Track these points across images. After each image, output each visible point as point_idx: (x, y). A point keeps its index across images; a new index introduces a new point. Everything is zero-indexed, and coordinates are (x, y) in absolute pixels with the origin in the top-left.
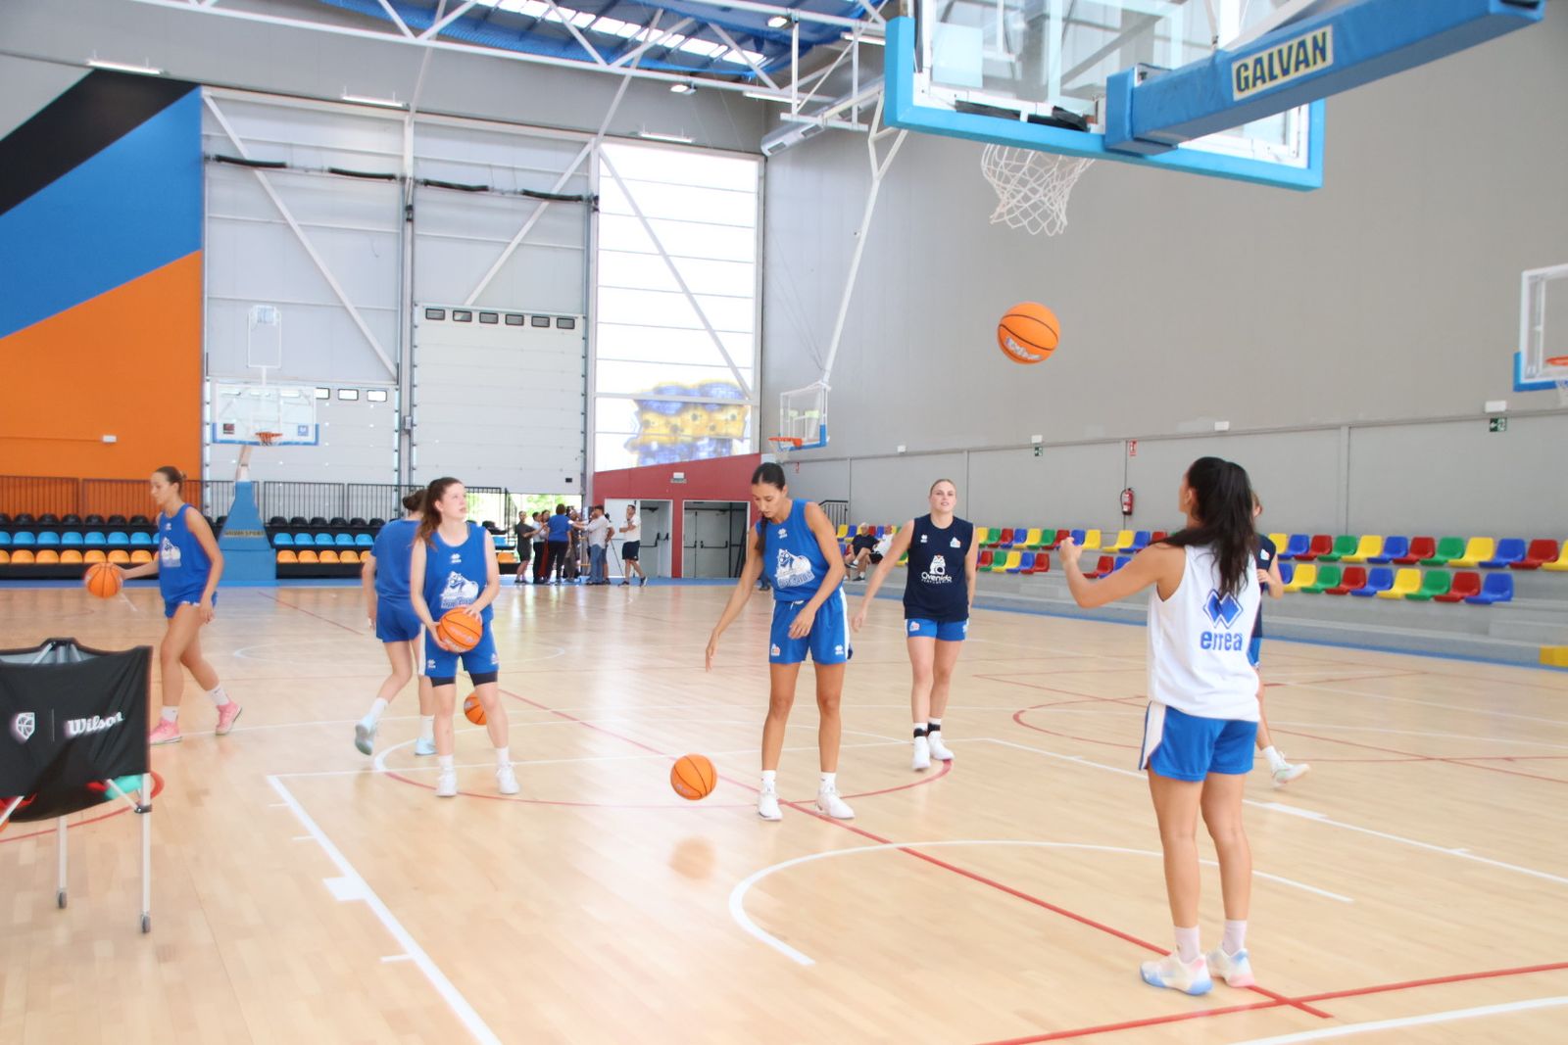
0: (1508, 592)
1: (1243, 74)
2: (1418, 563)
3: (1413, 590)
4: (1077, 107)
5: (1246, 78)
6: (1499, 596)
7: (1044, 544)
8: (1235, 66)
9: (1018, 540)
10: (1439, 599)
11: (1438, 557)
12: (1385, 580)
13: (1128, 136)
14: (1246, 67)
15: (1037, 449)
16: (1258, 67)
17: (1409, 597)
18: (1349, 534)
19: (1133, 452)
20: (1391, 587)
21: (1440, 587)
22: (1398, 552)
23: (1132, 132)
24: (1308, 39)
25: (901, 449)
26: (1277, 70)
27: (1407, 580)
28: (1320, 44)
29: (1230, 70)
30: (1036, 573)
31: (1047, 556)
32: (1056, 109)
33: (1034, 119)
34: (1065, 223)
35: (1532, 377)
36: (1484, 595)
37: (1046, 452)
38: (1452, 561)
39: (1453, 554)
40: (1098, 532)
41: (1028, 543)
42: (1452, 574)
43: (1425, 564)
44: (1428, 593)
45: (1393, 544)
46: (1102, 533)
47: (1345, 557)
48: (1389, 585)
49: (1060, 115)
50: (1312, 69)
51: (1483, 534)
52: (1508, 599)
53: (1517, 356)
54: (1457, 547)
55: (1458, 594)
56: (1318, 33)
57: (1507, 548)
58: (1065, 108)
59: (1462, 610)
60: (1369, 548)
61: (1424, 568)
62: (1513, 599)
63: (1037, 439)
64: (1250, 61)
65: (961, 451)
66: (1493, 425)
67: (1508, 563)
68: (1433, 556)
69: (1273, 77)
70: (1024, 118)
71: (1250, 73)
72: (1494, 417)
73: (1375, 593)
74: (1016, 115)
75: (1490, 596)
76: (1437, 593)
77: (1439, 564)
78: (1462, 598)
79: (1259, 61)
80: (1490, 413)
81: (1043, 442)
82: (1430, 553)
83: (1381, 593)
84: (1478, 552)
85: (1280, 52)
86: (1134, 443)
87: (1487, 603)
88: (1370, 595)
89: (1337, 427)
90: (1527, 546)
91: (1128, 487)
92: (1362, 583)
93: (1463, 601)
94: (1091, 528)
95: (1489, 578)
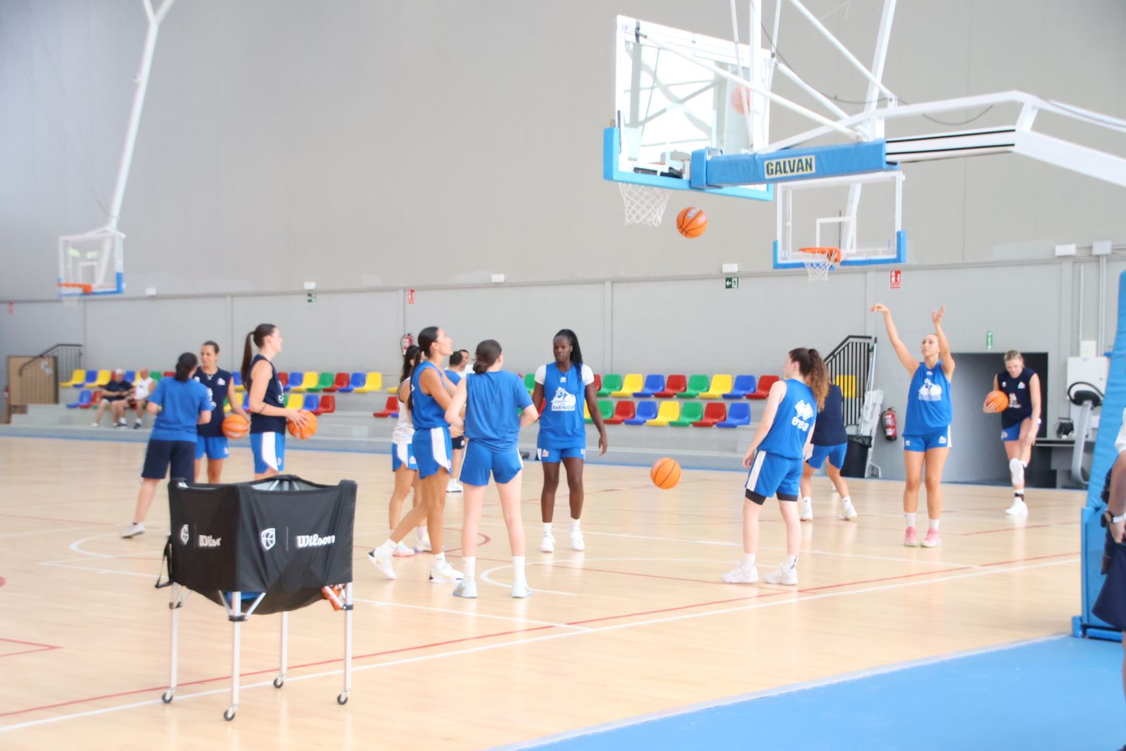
0: (747, 418)
1: (770, 167)
2: (675, 396)
3: (674, 418)
4: (677, 166)
5: (772, 170)
6: (742, 421)
7: (323, 387)
8: (766, 163)
9: (294, 383)
10: (696, 425)
11: (689, 391)
12: (651, 411)
13: (705, 183)
14: (772, 165)
15: (310, 295)
16: (778, 166)
17: (672, 424)
18: (615, 373)
19: (411, 301)
20: (656, 417)
21: (695, 415)
22: (657, 388)
23: (707, 182)
24: (804, 159)
25: (151, 291)
26: (788, 169)
27: (669, 410)
28: (809, 162)
29: (763, 163)
30: (324, 414)
31: (333, 398)
32: (670, 168)
33: (663, 174)
34: (660, 222)
35: (786, 259)
36: (730, 420)
37: (320, 300)
38: (702, 394)
39: (700, 388)
40: (379, 374)
41: (304, 386)
42: (704, 405)
43: (680, 397)
44: (687, 420)
45: (652, 381)
46: (383, 376)
47: (614, 393)
48: (654, 415)
49: (672, 171)
50: (805, 173)
51: (724, 372)
52: (748, 423)
53: (775, 244)
54: (704, 383)
55: (710, 421)
56: (808, 158)
57: (743, 382)
58: (674, 168)
59: (714, 433)
60: (632, 385)
61: (680, 400)
62: (751, 423)
63: (310, 286)
64: (774, 162)
65: (223, 296)
66: (728, 283)
67: (745, 395)
68: (685, 390)
69: (785, 172)
70: (659, 174)
71: (774, 167)
72: (729, 276)
73: (645, 421)
74: (655, 172)
75: (734, 421)
76: (693, 420)
77: (691, 397)
78: (715, 423)
79: (778, 163)
80: (726, 274)
81: (316, 289)
82: (683, 389)
83: (650, 421)
84: (720, 386)
85: (789, 162)
86: (412, 291)
87: (733, 426)
88: (640, 423)
89: (602, 282)
90: (757, 381)
91: (407, 333)
92: (632, 415)
93: (715, 426)
94: (371, 371)
95: (733, 406)
